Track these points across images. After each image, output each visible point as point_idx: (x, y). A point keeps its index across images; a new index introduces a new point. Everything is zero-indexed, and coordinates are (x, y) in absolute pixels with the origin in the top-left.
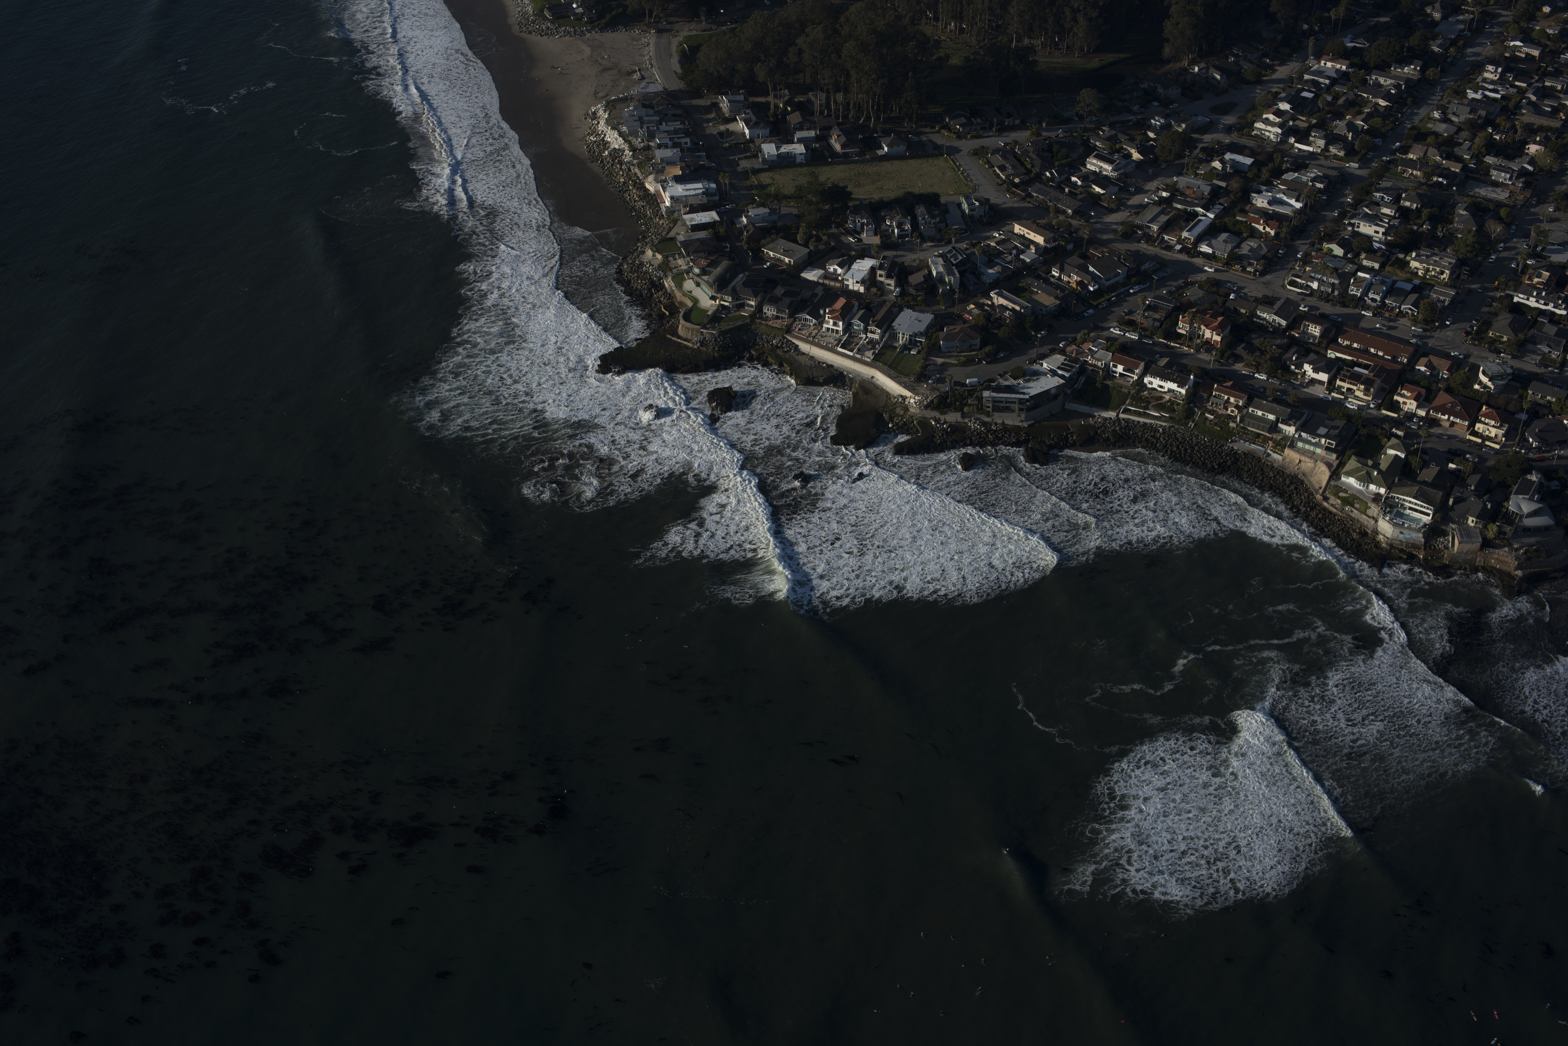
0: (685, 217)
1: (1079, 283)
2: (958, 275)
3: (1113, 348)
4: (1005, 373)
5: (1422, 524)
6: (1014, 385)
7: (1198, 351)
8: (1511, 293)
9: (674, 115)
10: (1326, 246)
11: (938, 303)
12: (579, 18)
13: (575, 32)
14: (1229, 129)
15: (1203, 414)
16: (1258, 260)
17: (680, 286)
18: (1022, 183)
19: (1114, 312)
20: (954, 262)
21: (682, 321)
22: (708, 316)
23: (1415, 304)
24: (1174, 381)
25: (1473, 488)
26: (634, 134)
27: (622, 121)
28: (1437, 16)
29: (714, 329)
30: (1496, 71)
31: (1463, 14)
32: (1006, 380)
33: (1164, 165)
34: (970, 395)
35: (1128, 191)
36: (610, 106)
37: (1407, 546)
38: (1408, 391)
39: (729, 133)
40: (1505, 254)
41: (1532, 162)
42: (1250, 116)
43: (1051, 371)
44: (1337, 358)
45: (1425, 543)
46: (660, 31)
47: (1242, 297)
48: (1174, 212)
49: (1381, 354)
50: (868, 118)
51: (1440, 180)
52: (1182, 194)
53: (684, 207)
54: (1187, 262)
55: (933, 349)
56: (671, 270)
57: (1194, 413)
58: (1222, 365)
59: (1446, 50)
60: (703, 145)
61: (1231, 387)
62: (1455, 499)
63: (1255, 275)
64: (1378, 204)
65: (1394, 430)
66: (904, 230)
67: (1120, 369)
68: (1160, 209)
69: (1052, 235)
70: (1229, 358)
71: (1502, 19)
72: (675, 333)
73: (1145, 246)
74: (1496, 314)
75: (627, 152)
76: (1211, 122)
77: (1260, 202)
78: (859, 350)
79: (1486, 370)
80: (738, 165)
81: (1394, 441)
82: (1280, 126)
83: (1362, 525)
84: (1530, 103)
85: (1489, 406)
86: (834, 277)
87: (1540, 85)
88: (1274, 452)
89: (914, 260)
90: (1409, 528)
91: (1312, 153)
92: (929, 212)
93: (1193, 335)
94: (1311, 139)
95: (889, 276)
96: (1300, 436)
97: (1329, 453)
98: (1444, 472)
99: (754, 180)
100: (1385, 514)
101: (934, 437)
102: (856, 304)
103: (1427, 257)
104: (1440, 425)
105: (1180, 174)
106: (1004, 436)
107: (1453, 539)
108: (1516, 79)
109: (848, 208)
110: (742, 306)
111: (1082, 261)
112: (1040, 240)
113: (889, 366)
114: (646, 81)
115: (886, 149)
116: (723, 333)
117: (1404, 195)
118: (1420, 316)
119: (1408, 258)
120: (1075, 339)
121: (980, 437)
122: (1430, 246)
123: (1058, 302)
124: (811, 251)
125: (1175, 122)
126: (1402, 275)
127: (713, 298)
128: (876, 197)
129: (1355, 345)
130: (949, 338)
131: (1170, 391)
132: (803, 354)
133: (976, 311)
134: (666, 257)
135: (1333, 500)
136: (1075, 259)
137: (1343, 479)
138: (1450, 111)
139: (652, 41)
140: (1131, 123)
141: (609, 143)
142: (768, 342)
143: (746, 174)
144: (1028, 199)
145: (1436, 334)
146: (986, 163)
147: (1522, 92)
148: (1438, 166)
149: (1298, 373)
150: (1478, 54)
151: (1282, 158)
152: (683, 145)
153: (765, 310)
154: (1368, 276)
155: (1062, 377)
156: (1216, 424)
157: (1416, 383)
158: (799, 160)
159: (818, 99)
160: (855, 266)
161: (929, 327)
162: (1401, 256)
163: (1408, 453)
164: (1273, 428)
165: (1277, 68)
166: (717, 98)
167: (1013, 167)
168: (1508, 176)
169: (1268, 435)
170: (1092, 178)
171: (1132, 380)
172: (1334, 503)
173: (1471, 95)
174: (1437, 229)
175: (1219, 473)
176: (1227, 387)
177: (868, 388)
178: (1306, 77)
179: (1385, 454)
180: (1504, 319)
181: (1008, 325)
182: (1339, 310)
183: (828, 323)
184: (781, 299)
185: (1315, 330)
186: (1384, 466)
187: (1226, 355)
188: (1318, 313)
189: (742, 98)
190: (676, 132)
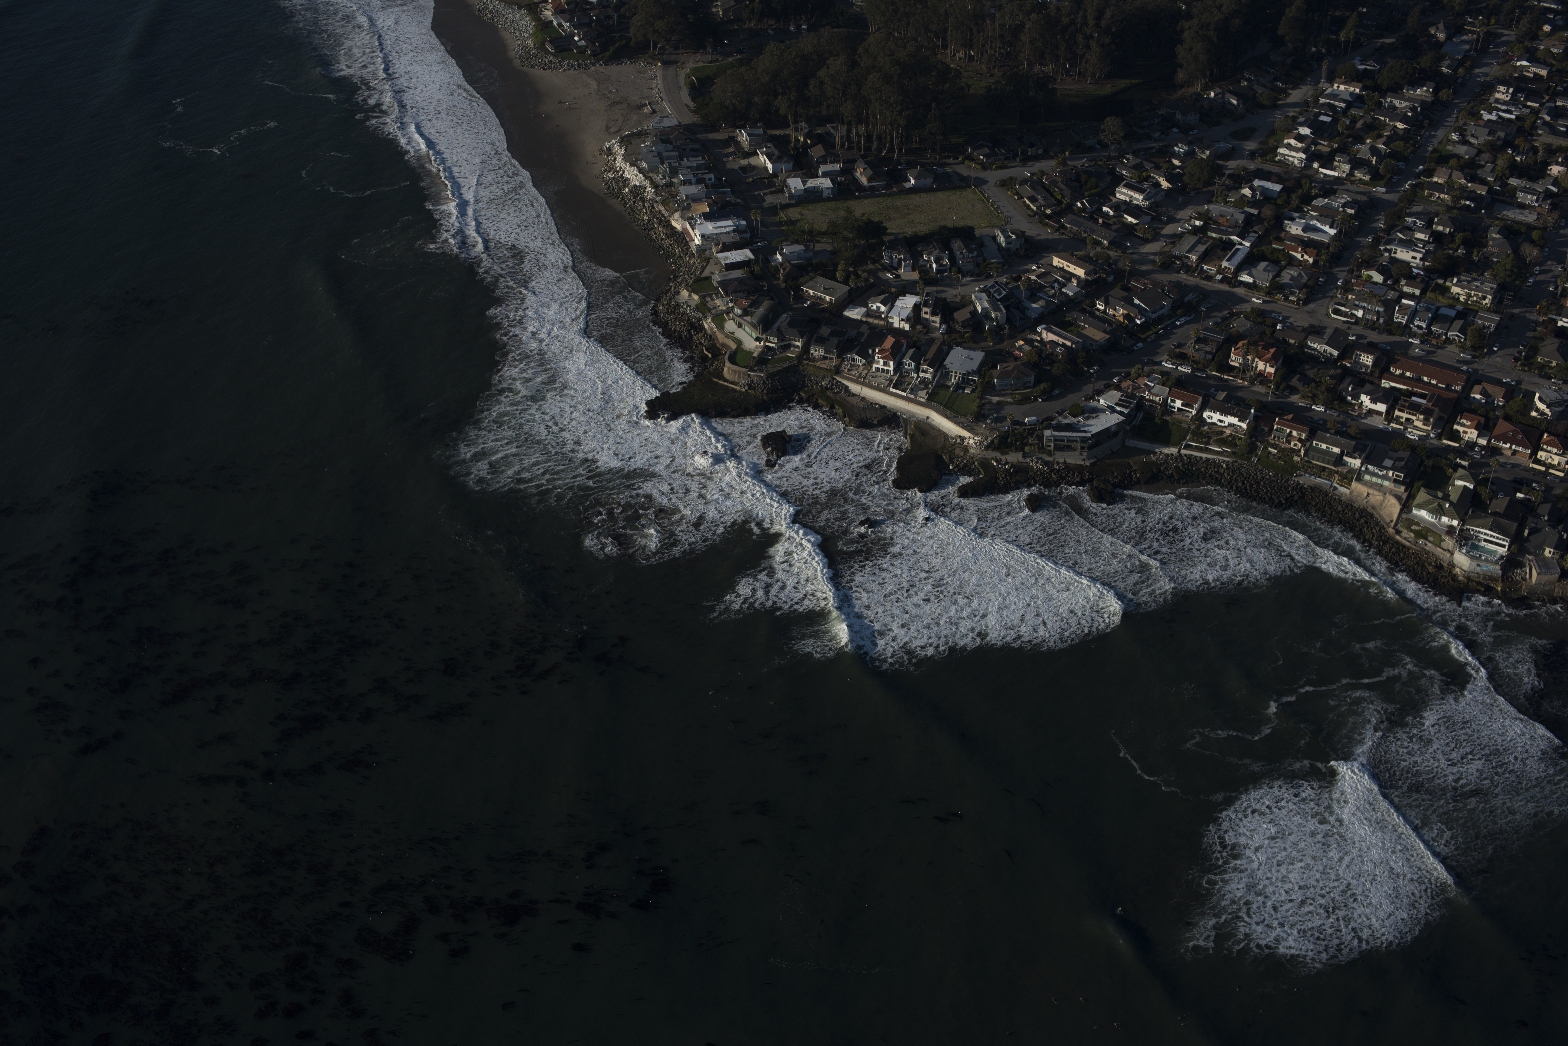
0: (719, 255)
1: (1126, 316)
2: (1004, 311)
3: (1169, 383)
4: (1063, 411)
5: (1498, 556)
6: (1074, 423)
7: (1252, 383)
8: (1554, 317)
9: (692, 150)
10: (1365, 273)
11: (985, 339)
12: (582, 51)
13: (579, 65)
14: (1252, 155)
15: (1266, 448)
16: (1300, 289)
17: (721, 327)
18: (1054, 213)
19: (1163, 345)
20: (998, 297)
21: (727, 364)
22: (754, 358)
23: (1462, 331)
24: (1235, 415)
25: (1546, 518)
26: (654, 170)
27: (641, 157)
28: (1441, 36)
29: (761, 371)
30: (1507, 92)
31: (1466, 34)
32: (1066, 418)
33: (1193, 193)
34: (1031, 434)
35: (1160, 220)
36: (623, 141)
37: (1484, 579)
38: (1467, 420)
39: (752, 168)
40: (1541, 277)
41: (1556, 182)
42: (1271, 141)
43: (1109, 407)
44: (1392, 388)
45: (1503, 575)
46: (665, 63)
47: (1290, 328)
48: (1211, 241)
49: (1434, 382)
50: (892, 150)
51: (1468, 203)
52: (1215, 223)
53: (716, 245)
54: (1228, 292)
55: (988, 388)
56: (709, 310)
57: (1256, 448)
58: (1278, 397)
59: (1455, 71)
60: (726, 180)
61: (1292, 420)
62: (1530, 529)
63: (1298, 304)
64: (1410, 229)
65: (1458, 460)
66: (942, 265)
67: (1178, 404)
68: (1196, 238)
69: (1092, 267)
70: (1284, 390)
71: (1504, 39)
72: (721, 376)
73: (1185, 276)
74: (1541, 339)
75: (649, 189)
76: (1233, 148)
77: (1295, 229)
78: (912, 390)
79: (1544, 396)
80: (765, 201)
81: (1461, 472)
82: (1305, 151)
83: (1437, 558)
84: (1545, 123)
85: (1550, 434)
86: (877, 314)
87: (1553, 105)
88: (1341, 485)
89: (956, 296)
90: (1486, 560)
91: (1338, 178)
92: (967, 246)
93: (1246, 367)
94: (1336, 163)
95: (934, 313)
96: (1367, 468)
97: (1397, 485)
98: (1514, 501)
99: (782, 216)
100: (1461, 547)
101: (997, 478)
102: (905, 342)
103: (1469, 282)
104: (1502, 454)
105: (1209, 202)
106: (1069, 474)
107: (1531, 570)
108: (1527, 99)
109: (883, 243)
110: (787, 347)
111: (1125, 294)
112: (1080, 272)
113: (945, 406)
114: (659, 114)
115: (913, 182)
116: (771, 376)
117: (1436, 220)
118: (1468, 343)
119: (1448, 284)
120: (1128, 375)
121: (1044, 478)
122: (1468, 271)
123: (1108, 336)
124: (851, 288)
125: (1199, 149)
126: (1443, 301)
127: (758, 339)
128: (909, 231)
129: (1408, 374)
130: (1002, 376)
131: (1230, 425)
132: (854, 395)
133: (1027, 348)
134: (703, 298)
135: (1405, 533)
136: (1117, 292)
137: (1415, 511)
138: (1468, 133)
139: (659, 74)
140: (1154, 151)
141: (629, 179)
142: (817, 384)
143: (774, 210)
144: (1062, 231)
145: (1486, 360)
146: (1015, 195)
147: (1535, 112)
148: (1463, 189)
149: (1355, 404)
150: (1487, 75)
151: (1311, 184)
152: (707, 181)
153: (812, 351)
154: (1412, 303)
155: (1121, 413)
156: (1280, 458)
157: (1474, 411)
158: (826, 194)
159: (839, 132)
160: (898, 303)
161: (982, 365)
162: (1441, 281)
163: (1477, 483)
164: (1339, 460)
165: (1290, 92)
166: (735, 131)
167: (1045, 198)
168: (1535, 198)
169: (1333, 468)
170: (1123, 207)
171: (1191, 415)
172: (1407, 536)
173: (1486, 116)
174: (1472, 253)
175: (1287, 508)
176: (1287, 420)
177: (924, 429)
178: (1322, 100)
179: (1454, 485)
180: (1551, 344)
181: (1060, 361)
182: (1386, 338)
183: (878, 362)
184: (828, 340)
185: (1367, 360)
186: (1454, 497)
187: (1281, 387)
188: (1366, 341)
189: (761, 131)
190: (698, 167)
